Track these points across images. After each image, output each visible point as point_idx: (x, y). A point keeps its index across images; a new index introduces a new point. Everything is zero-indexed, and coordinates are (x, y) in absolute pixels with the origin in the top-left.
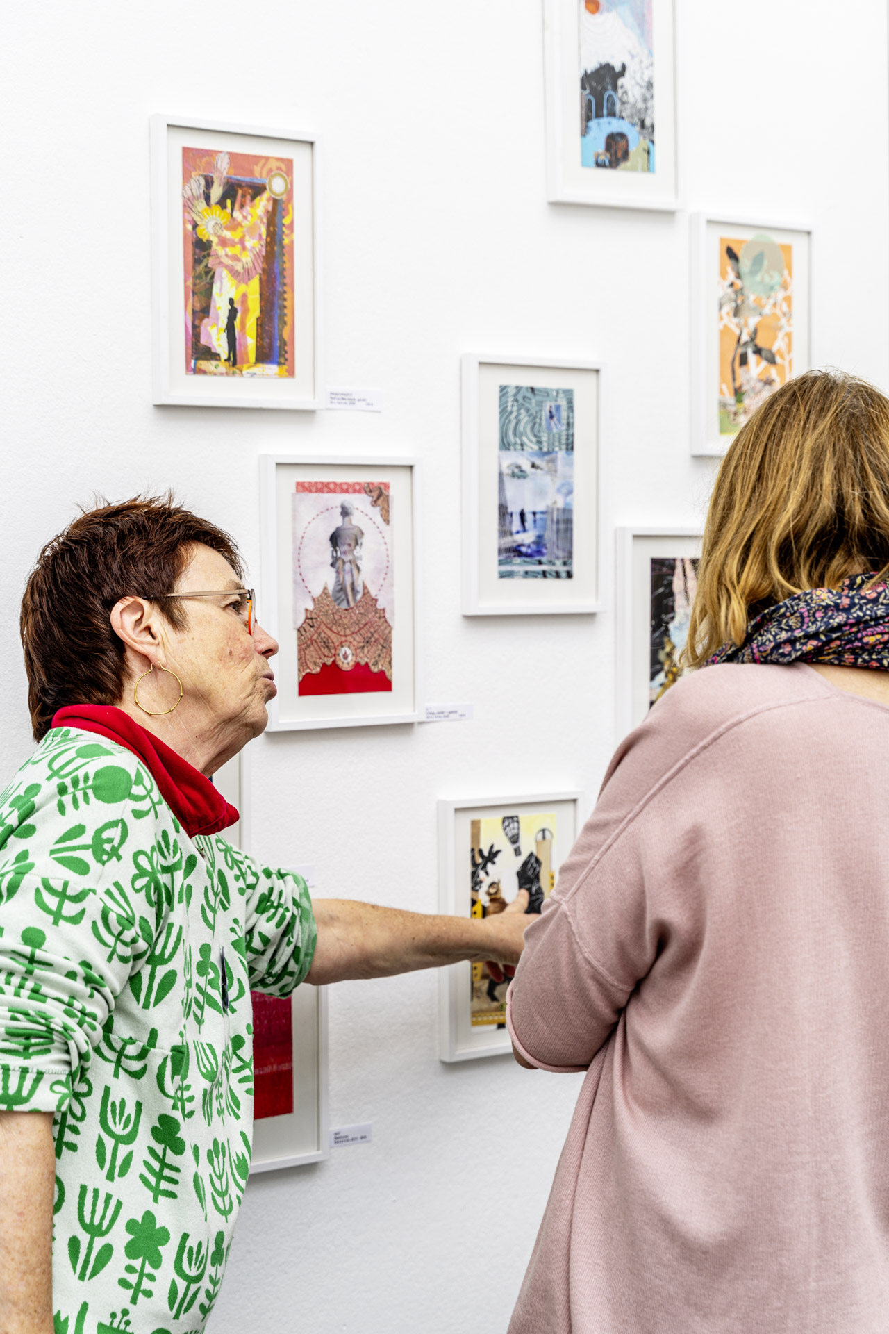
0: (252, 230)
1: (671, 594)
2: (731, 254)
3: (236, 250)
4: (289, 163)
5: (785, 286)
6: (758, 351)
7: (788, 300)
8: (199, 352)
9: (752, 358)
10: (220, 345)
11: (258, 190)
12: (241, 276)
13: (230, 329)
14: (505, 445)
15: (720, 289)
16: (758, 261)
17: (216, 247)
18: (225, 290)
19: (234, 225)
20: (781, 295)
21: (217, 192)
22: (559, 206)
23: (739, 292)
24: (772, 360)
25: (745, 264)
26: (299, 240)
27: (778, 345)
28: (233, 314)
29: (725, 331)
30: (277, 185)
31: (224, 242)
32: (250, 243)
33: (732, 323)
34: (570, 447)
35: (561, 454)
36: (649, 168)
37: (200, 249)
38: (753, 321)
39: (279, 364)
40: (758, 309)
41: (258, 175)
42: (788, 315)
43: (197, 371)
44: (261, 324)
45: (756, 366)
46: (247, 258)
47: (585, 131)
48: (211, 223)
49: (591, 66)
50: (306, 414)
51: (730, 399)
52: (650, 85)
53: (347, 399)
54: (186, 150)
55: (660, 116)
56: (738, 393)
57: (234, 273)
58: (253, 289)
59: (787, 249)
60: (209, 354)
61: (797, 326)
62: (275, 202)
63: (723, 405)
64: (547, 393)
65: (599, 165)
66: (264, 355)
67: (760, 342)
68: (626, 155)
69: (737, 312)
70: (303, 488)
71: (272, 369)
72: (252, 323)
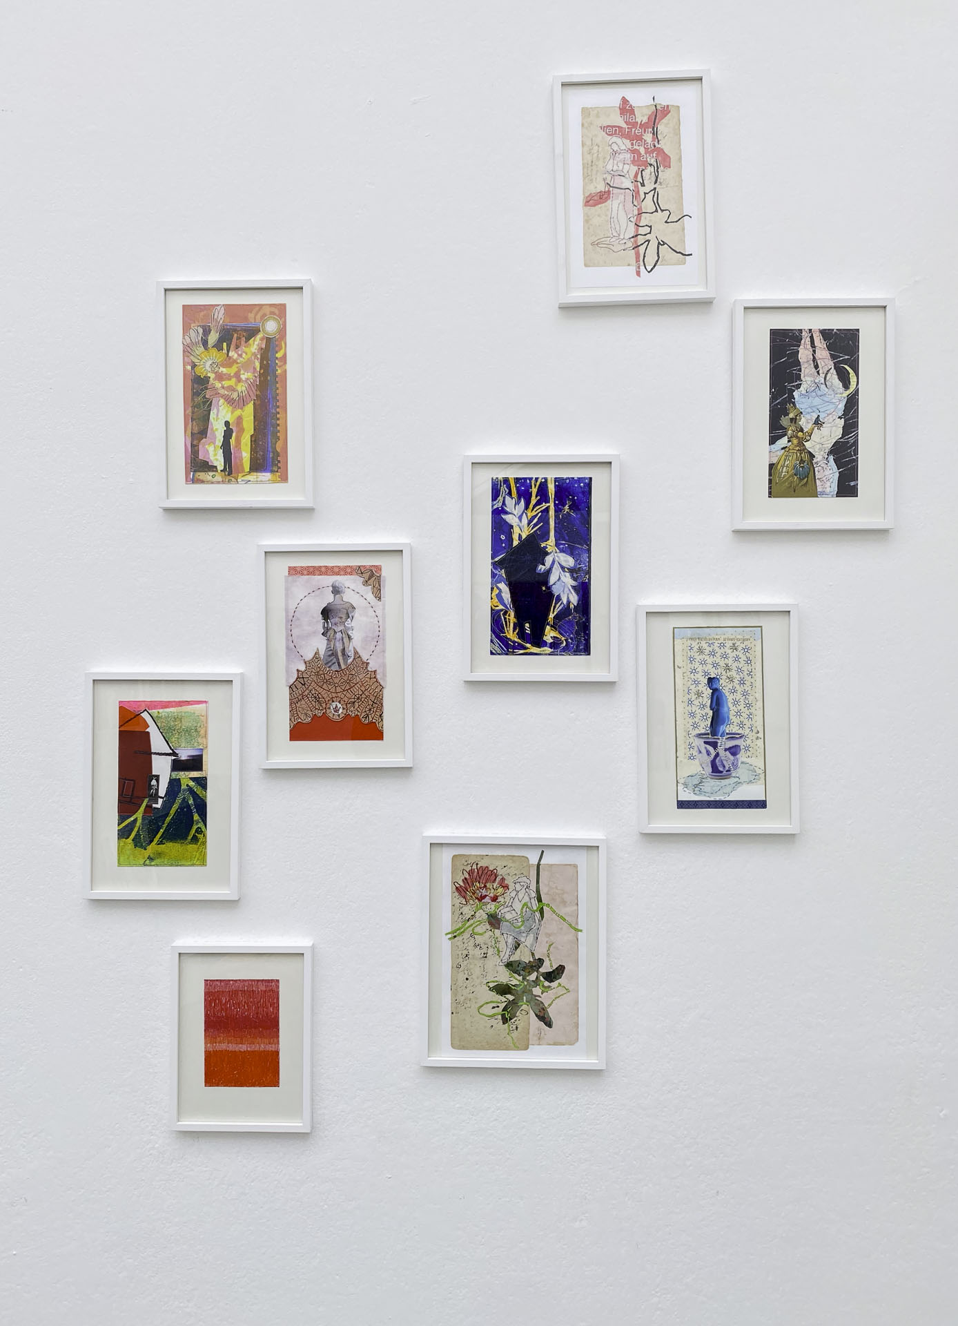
0: (247, 365)
3: (232, 382)
4: (282, 308)
8: (197, 466)
10: (218, 460)
11: (252, 333)
12: (237, 404)
13: (226, 446)
17: (213, 382)
18: (221, 415)
19: (229, 362)
21: (213, 338)
26: (290, 370)
28: (228, 434)
30: (271, 327)
31: (220, 377)
32: (246, 375)
37: (197, 383)
39: (272, 471)
41: (252, 319)
43: (195, 481)
44: (254, 440)
46: (241, 388)
48: (209, 361)
50: (296, 512)
54: (186, 307)
57: (230, 401)
58: (248, 411)
60: (207, 467)
62: (269, 340)
66: (257, 466)
70: (293, 571)
71: (267, 476)
72: (246, 440)
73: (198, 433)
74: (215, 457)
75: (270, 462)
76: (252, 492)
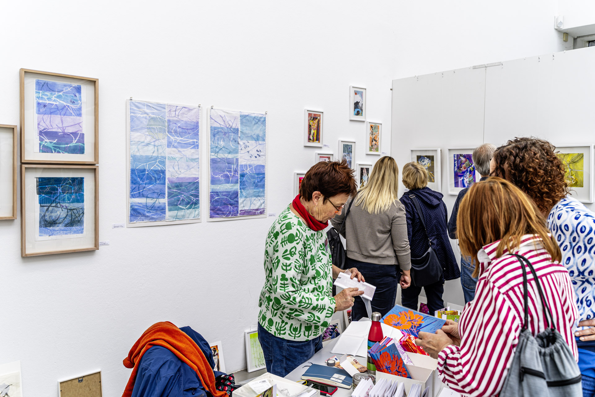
0: (316, 124)
1: (363, 173)
2: (372, 127)
3: (314, 126)
4: (320, 115)
5: (378, 131)
6: (374, 140)
7: (378, 133)
8: (309, 139)
9: (374, 141)
10: (312, 139)
11: (317, 118)
12: (314, 130)
13: (313, 136)
14: (344, 152)
15: (370, 132)
16: (375, 128)
17: (312, 126)
18: (313, 131)
19: (314, 123)
20: (378, 132)
21: (312, 119)
22: (351, 121)
23: (372, 132)
24: (376, 141)
25: (373, 128)
26: (321, 125)
27: (377, 139)
28: (313, 134)
29: (370, 137)
30: (319, 118)
31: (313, 125)
32: (316, 125)
33: (371, 136)
34: (351, 153)
35: (350, 153)
36: (362, 115)
37: (310, 126)
38: (374, 136)
40: (375, 134)
41: (317, 116)
42: (378, 135)
43: (309, 142)
44: (316, 136)
45: (374, 142)
46: (315, 127)
47: (354, 111)
48: (311, 122)
49: (355, 102)
50: (321, 148)
51: (371, 147)
52: (362, 104)
53: (325, 146)
54: (309, 113)
55: (364, 109)
56: (372, 146)
57: (314, 129)
58: (316, 131)
59: (379, 126)
60: (311, 140)
61: (379, 137)
62: (318, 120)
63: (370, 147)
64: (349, 145)
65: (356, 115)
66: (317, 140)
67: (375, 139)
68: (359, 114)
69: (372, 135)
70: (320, 157)
71: (317, 142)
72: (315, 135)
73: (310, 134)
74: (312, 138)
75: (318, 139)
76: (316, 144)
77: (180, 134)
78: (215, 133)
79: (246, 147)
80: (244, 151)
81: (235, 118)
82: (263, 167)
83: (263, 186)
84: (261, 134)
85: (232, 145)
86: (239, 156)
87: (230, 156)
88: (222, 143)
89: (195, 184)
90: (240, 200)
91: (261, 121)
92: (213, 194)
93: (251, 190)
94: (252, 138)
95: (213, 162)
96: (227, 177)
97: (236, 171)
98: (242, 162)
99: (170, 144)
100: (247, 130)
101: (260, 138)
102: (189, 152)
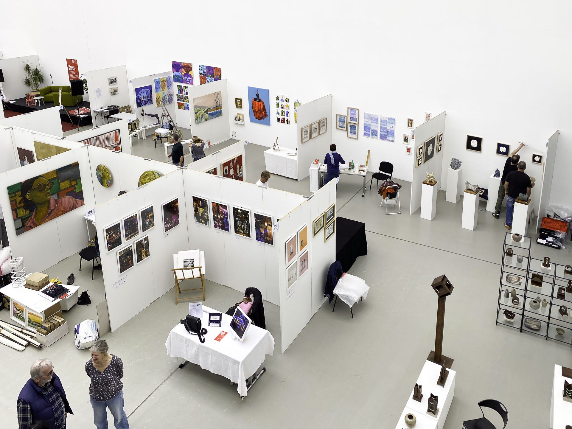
73: (409, 124)
74: (409, 125)
75: (411, 126)
76: (411, 127)
77: (374, 120)
78: (381, 121)
79: (389, 125)
80: (389, 126)
81: (387, 118)
82: (394, 130)
83: (394, 135)
84: (393, 122)
85: (385, 124)
86: (387, 127)
87: (385, 127)
88: (383, 123)
89: (377, 131)
90: (387, 137)
91: (394, 119)
92: (380, 134)
93: (390, 135)
94: (391, 123)
95: (381, 127)
96: (384, 131)
97: (386, 130)
98: (388, 128)
99: (371, 122)
100: (390, 121)
101: (393, 124)
102: (375, 124)
